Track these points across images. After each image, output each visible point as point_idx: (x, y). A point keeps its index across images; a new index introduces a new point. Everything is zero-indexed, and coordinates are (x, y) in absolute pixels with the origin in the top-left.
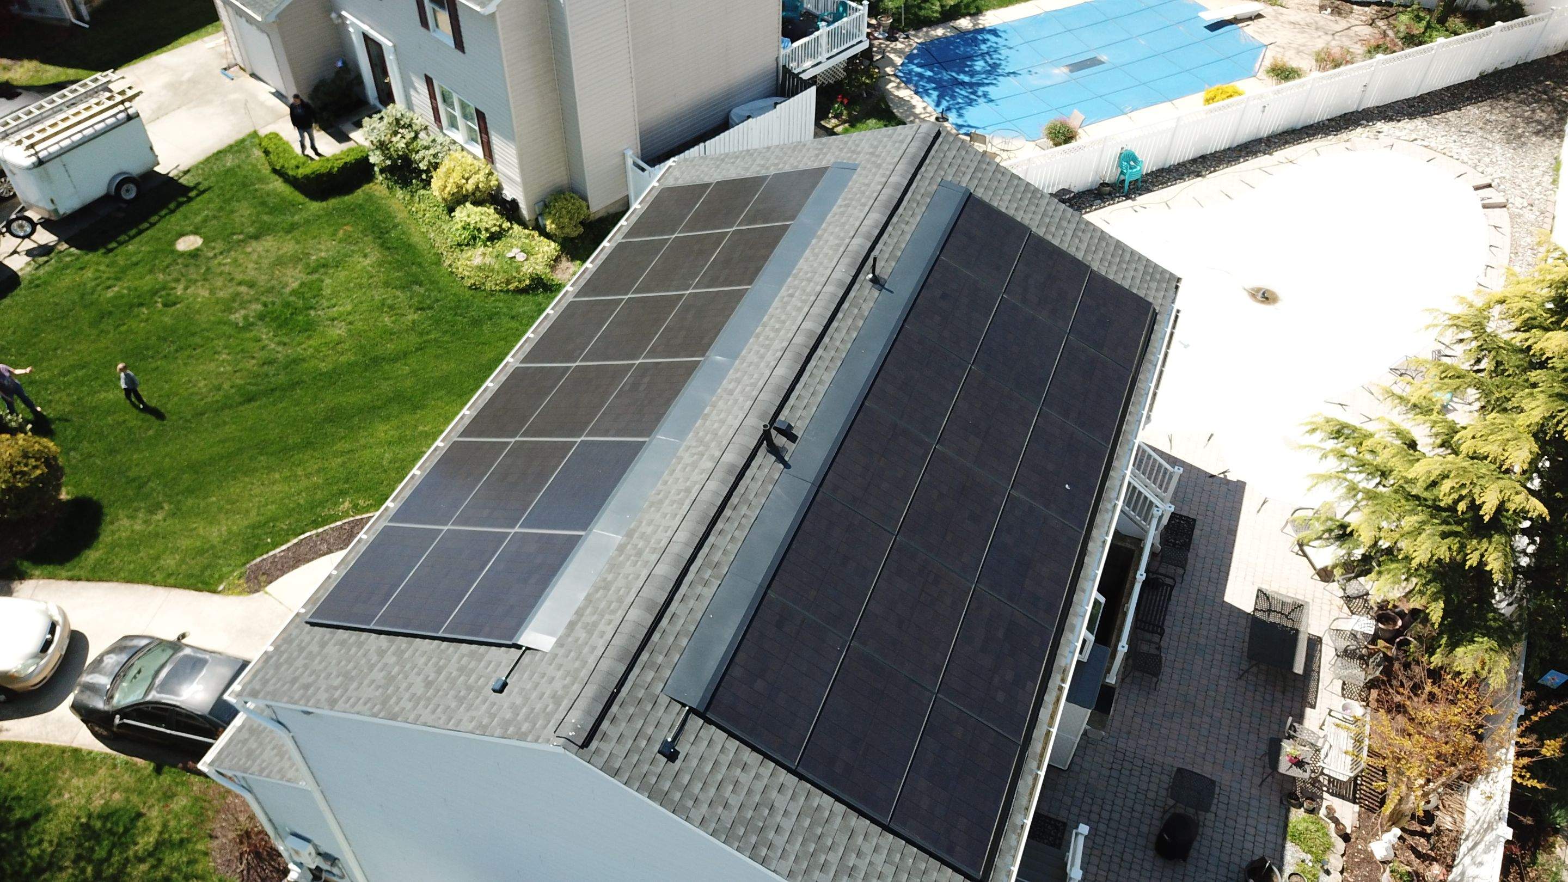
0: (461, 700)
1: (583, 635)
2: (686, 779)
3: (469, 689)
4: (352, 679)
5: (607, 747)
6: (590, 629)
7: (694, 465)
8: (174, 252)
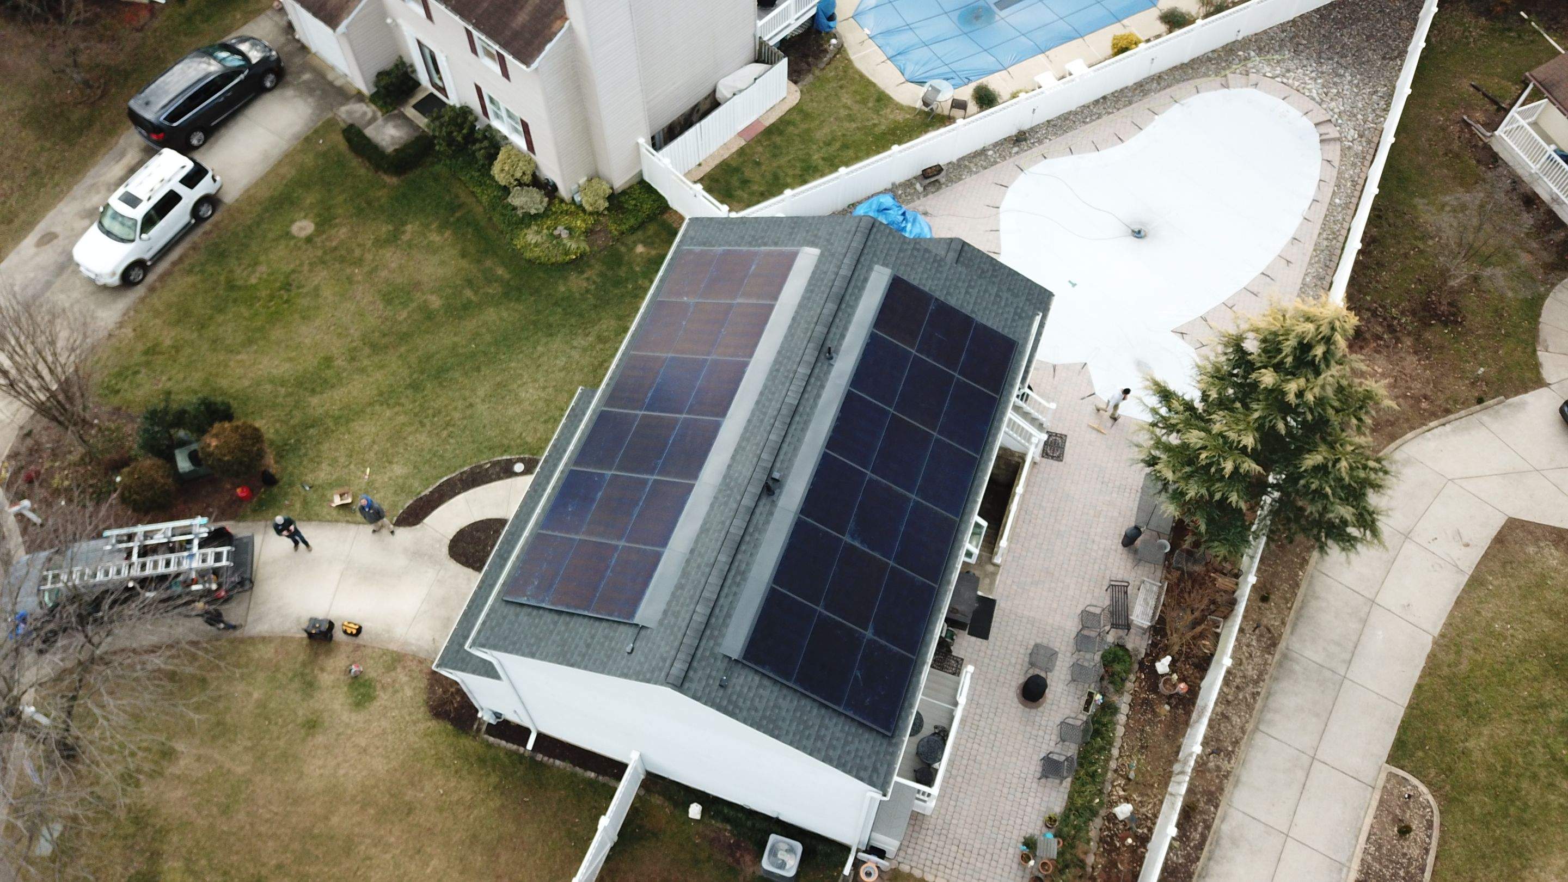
0: (609, 657)
1: (673, 620)
2: (734, 697)
3: (613, 649)
4: (541, 640)
5: (694, 686)
6: (676, 615)
7: (726, 504)
8: (294, 237)
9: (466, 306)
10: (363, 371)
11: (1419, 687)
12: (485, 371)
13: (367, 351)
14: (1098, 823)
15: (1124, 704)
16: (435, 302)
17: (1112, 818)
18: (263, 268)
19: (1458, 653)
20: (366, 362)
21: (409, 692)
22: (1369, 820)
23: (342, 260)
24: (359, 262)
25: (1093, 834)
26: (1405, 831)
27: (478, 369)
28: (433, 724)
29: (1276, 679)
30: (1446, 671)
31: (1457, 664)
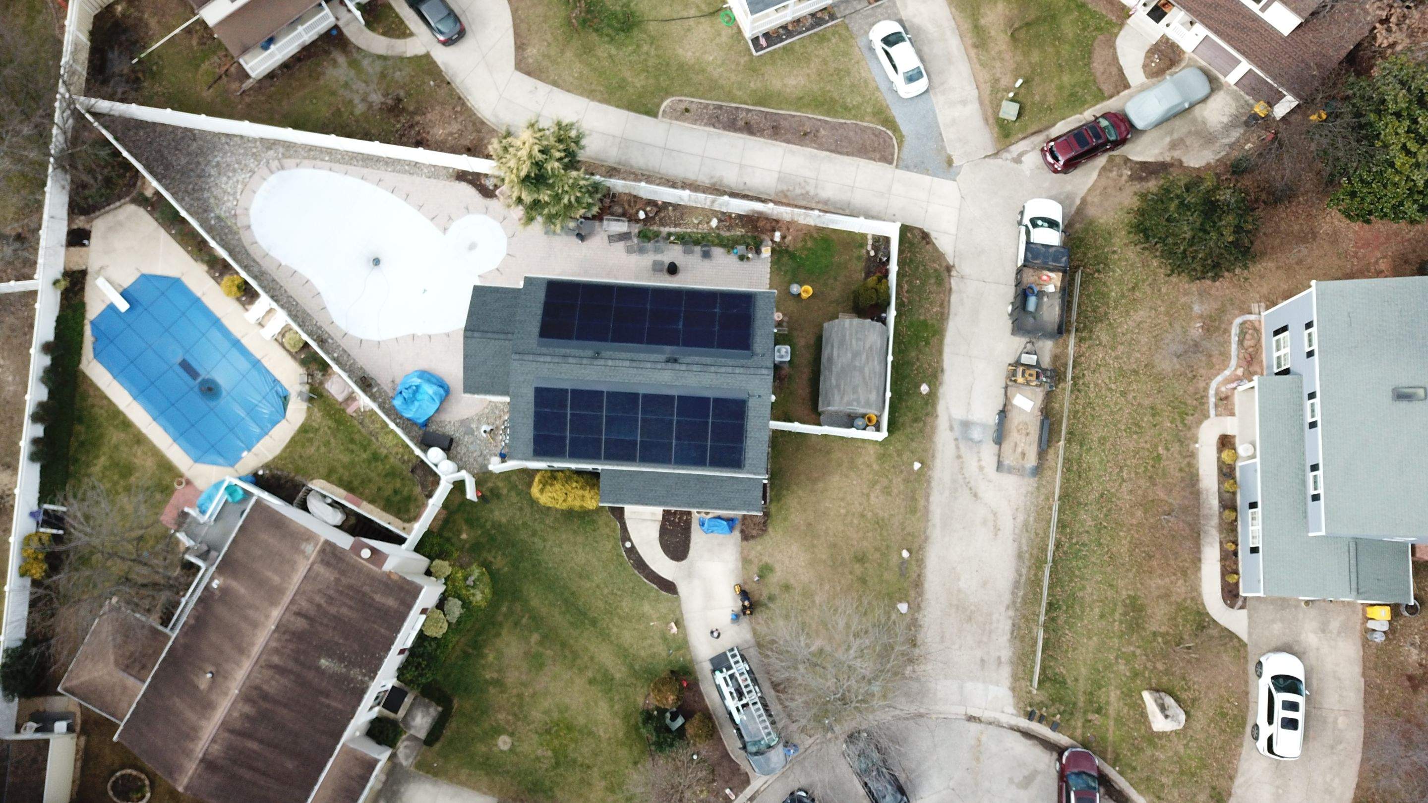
8: (513, 744)
9: (533, 618)
10: (592, 659)
11: (618, 106)
12: (574, 589)
13: (579, 661)
14: (722, 233)
15: (665, 230)
16: (535, 637)
17: (718, 228)
18: (539, 752)
19: (594, 91)
20: (586, 658)
21: (759, 548)
22: (686, 124)
23: (521, 706)
24: (520, 696)
25: (727, 234)
26: (687, 110)
27: (573, 593)
28: (770, 529)
29: (632, 167)
30: (606, 96)
31: (601, 92)
